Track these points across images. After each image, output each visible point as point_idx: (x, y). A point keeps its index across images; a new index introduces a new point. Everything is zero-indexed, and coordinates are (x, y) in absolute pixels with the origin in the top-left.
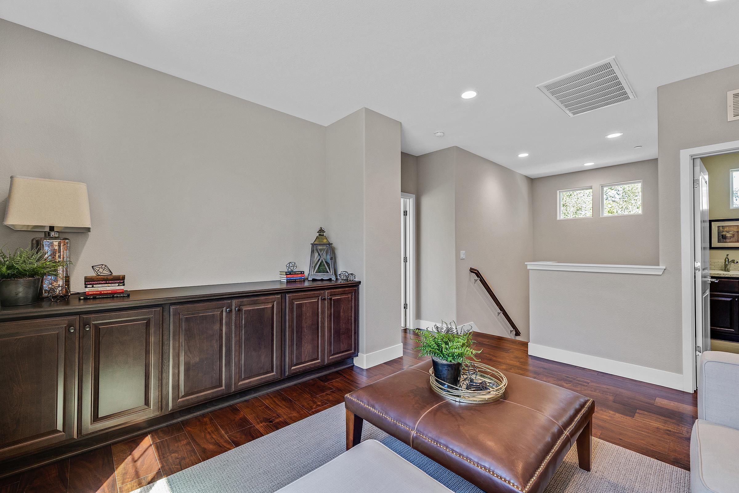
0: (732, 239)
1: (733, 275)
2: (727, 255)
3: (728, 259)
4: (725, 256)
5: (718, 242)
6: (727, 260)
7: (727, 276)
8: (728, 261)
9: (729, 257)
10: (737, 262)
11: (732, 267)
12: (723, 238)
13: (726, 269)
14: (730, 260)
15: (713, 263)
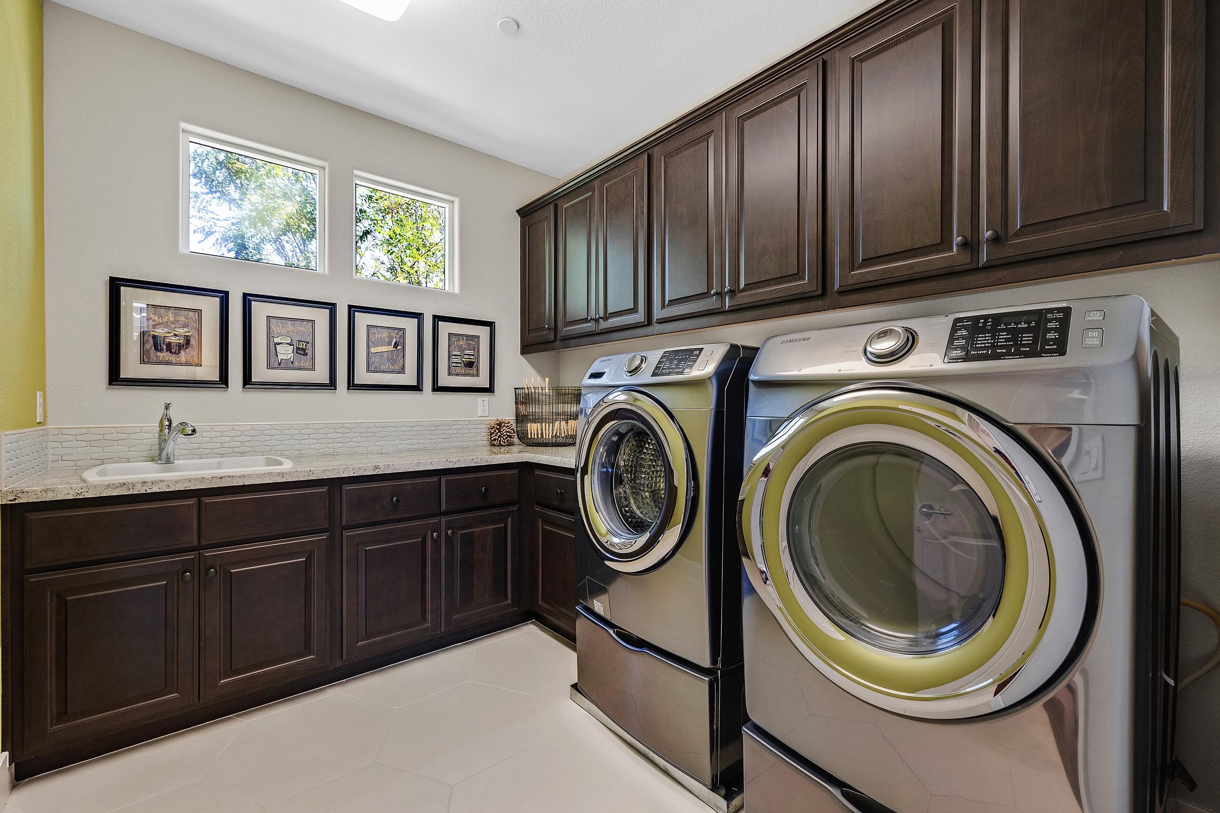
0: (183, 353)
1: (177, 482)
2: (167, 407)
3: (170, 421)
4: (161, 411)
5: (143, 362)
6: (167, 423)
7: (156, 489)
8: (170, 426)
9: (172, 413)
10: (194, 431)
11: (181, 446)
12: (156, 349)
13: (161, 457)
14: (174, 424)
15: (125, 436)
